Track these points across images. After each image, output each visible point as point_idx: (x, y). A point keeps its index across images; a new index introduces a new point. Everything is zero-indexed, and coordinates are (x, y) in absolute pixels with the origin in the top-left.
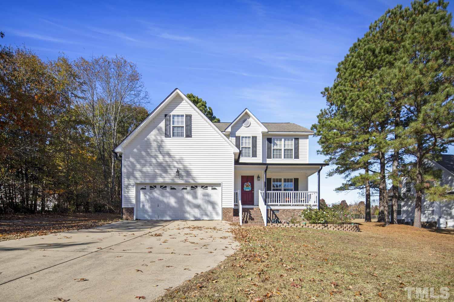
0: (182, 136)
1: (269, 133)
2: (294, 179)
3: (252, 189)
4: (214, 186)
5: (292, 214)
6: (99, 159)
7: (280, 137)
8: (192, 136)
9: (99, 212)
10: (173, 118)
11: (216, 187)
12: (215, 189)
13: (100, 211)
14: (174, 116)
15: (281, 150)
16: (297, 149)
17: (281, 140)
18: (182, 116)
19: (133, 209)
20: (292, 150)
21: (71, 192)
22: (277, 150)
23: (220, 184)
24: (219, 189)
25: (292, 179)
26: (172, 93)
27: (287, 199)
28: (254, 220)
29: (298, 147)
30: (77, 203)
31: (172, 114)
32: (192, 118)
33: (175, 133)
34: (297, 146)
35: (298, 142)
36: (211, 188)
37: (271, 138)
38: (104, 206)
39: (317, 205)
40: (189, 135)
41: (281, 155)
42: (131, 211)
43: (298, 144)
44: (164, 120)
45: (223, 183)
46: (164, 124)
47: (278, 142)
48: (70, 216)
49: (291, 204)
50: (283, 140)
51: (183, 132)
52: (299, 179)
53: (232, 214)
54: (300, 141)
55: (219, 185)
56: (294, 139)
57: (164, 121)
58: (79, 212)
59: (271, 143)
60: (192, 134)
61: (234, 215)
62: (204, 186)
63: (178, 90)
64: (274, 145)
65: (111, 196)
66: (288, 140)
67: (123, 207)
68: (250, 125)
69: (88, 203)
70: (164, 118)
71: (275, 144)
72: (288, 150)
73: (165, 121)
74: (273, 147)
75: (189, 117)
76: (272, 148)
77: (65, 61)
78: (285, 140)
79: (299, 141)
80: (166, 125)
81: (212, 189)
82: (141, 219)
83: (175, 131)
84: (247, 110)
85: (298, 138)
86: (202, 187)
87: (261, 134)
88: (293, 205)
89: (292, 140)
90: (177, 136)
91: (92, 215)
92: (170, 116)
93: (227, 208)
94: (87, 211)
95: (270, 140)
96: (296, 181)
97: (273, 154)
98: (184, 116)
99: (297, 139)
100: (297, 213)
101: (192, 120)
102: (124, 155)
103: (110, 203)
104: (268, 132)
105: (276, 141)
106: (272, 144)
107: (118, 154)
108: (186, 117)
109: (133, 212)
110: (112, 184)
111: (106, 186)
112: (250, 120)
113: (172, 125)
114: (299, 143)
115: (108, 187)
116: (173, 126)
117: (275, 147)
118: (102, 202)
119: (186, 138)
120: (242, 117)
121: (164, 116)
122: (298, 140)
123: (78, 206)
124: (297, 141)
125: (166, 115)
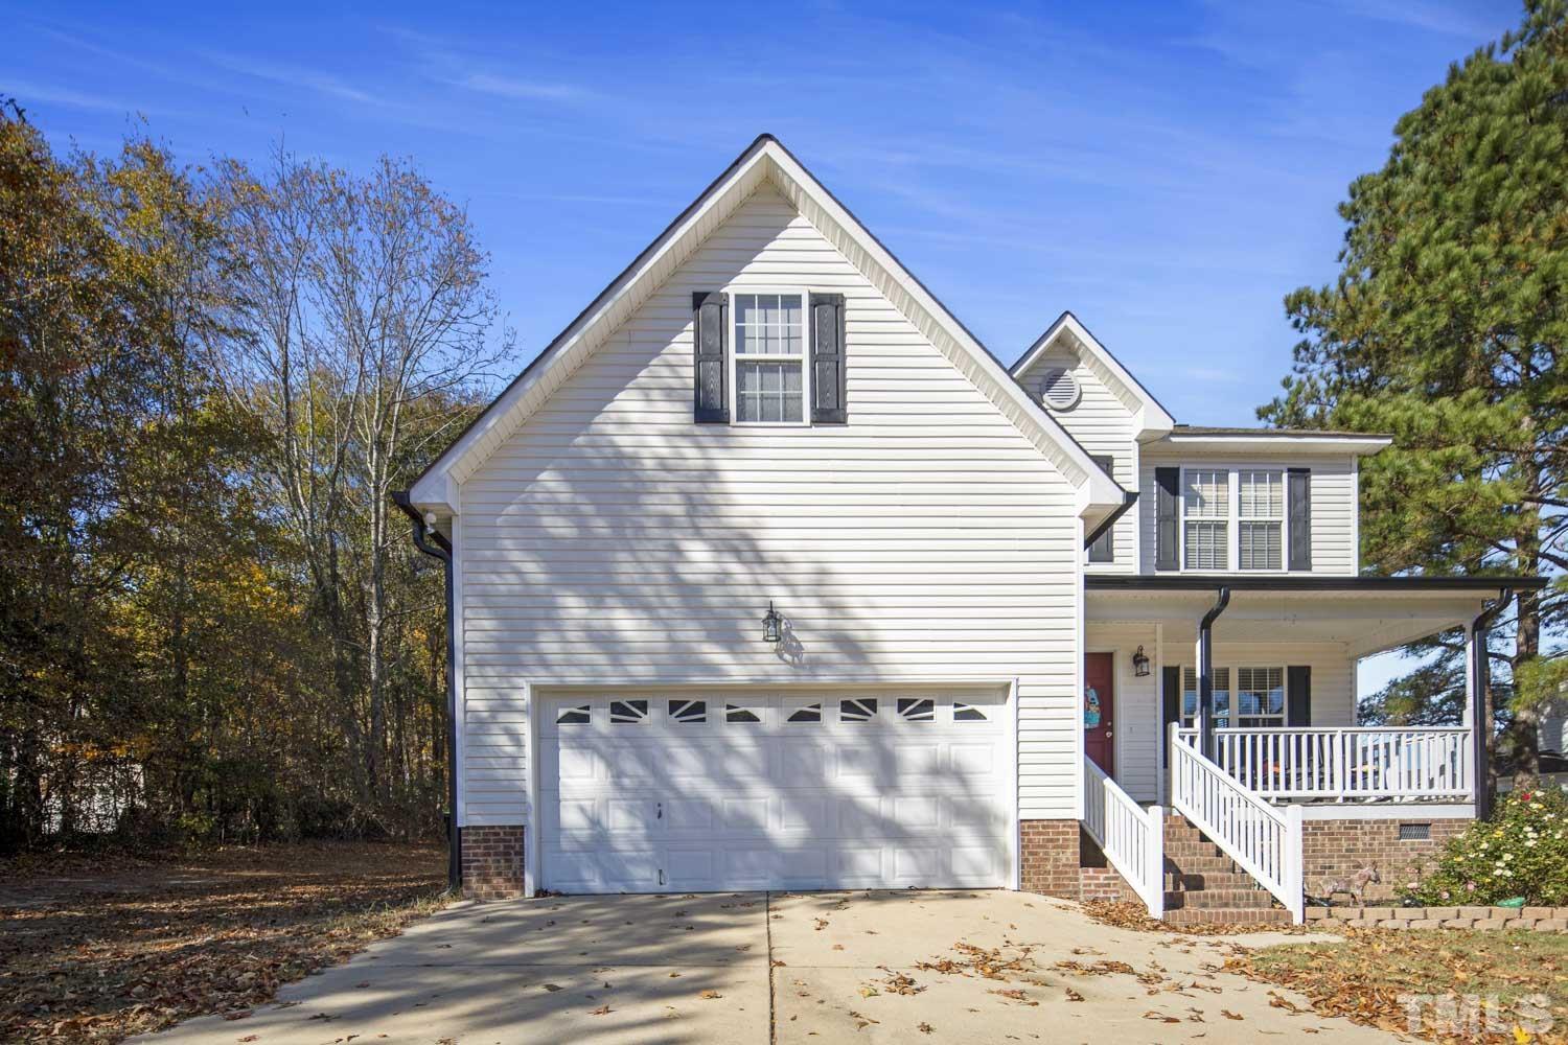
0: (792, 415)
1: (1174, 439)
2: (1290, 668)
3: (1103, 720)
4: (968, 701)
5: (1344, 844)
6: (314, 611)
7: (1217, 466)
8: (845, 416)
9: (316, 836)
10: (740, 317)
11: (979, 708)
12: (974, 715)
13: (322, 834)
14: (744, 302)
15: (1221, 527)
16: (1301, 525)
17: (1223, 478)
18: (792, 302)
19: (517, 832)
20: (1275, 526)
21: (196, 752)
22: (1204, 526)
23: (1007, 686)
24: (999, 715)
25: (1281, 669)
26: (737, 163)
27: (1304, 770)
28: (1201, 887)
29: (1307, 510)
30: (223, 802)
31: (732, 289)
32: (848, 315)
33: (749, 403)
34: (1301, 505)
35: (1307, 489)
36: (951, 710)
37: (1178, 469)
38: (343, 810)
39: (1471, 798)
40: (830, 413)
41: (1225, 551)
42: (508, 845)
43: (1307, 496)
44: (691, 326)
45: (1023, 680)
46: (690, 348)
47: (1209, 491)
48: (185, 861)
49: (1338, 791)
50: (1234, 477)
51: (800, 398)
52: (1313, 671)
53: (1072, 854)
54: (1316, 481)
55: (1000, 692)
56: (1285, 476)
57: (688, 334)
58: (230, 838)
59: (1175, 492)
60: (850, 408)
61: (1084, 863)
62: (916, 704)
63: (770, 148)
64: (1190, 503)
65: (371, 769)
66: (1260, 479)
67: (459, 825)
68: (1079, 401)
69: (269, 798)
70: (689, 312)
71: (1194, 499)
72: (1258, 526)
73: (697, 332)
74: (1186, 515)
75: (828, 307)
76: (1182, 518)
77: (156, 161)
78: (1244, 478)
79: (1313, 483)
80: (700, 358)
81: (958, 716)
82: (564, 887)
83: (754, 389)
84: (1069, 322)
85: (1308, 470)
86: (902, 705)
87: (1136, 446)
88: (1346, 799)
89: (1276, 478)
90: (762, 419)
91: (290, 851)
92: (723, 307)
93: (1048, 824)
94: (268, 834)
95: (1168, 479)
96: (1300, 678)
97: (1186, 549)
98: (799, 306)
99: (1300, 474)
100: (1367, 838)
101: (849, 327)
102: (466, 526)
103: (367, 794)
104: (1172, 434)
105: (1196, 486)
106: (1182, 499)
107: (431, 518)
108: (813, 306)
109: (521, 853)
110: (374, 718)
111: (348, 725)
112: (1081, 376)
113: (733, 356)
114: (1313, 491)
115: (355, 732)
116: (738, 361)
117: (1196, 515)
118: (333, 793)
119: (815, 430)
120: (1040, 359)
121: (689, 302)
122: (1307, 479)
123: (228, 811)
124: (1300, 483)
125: (699, 299)
